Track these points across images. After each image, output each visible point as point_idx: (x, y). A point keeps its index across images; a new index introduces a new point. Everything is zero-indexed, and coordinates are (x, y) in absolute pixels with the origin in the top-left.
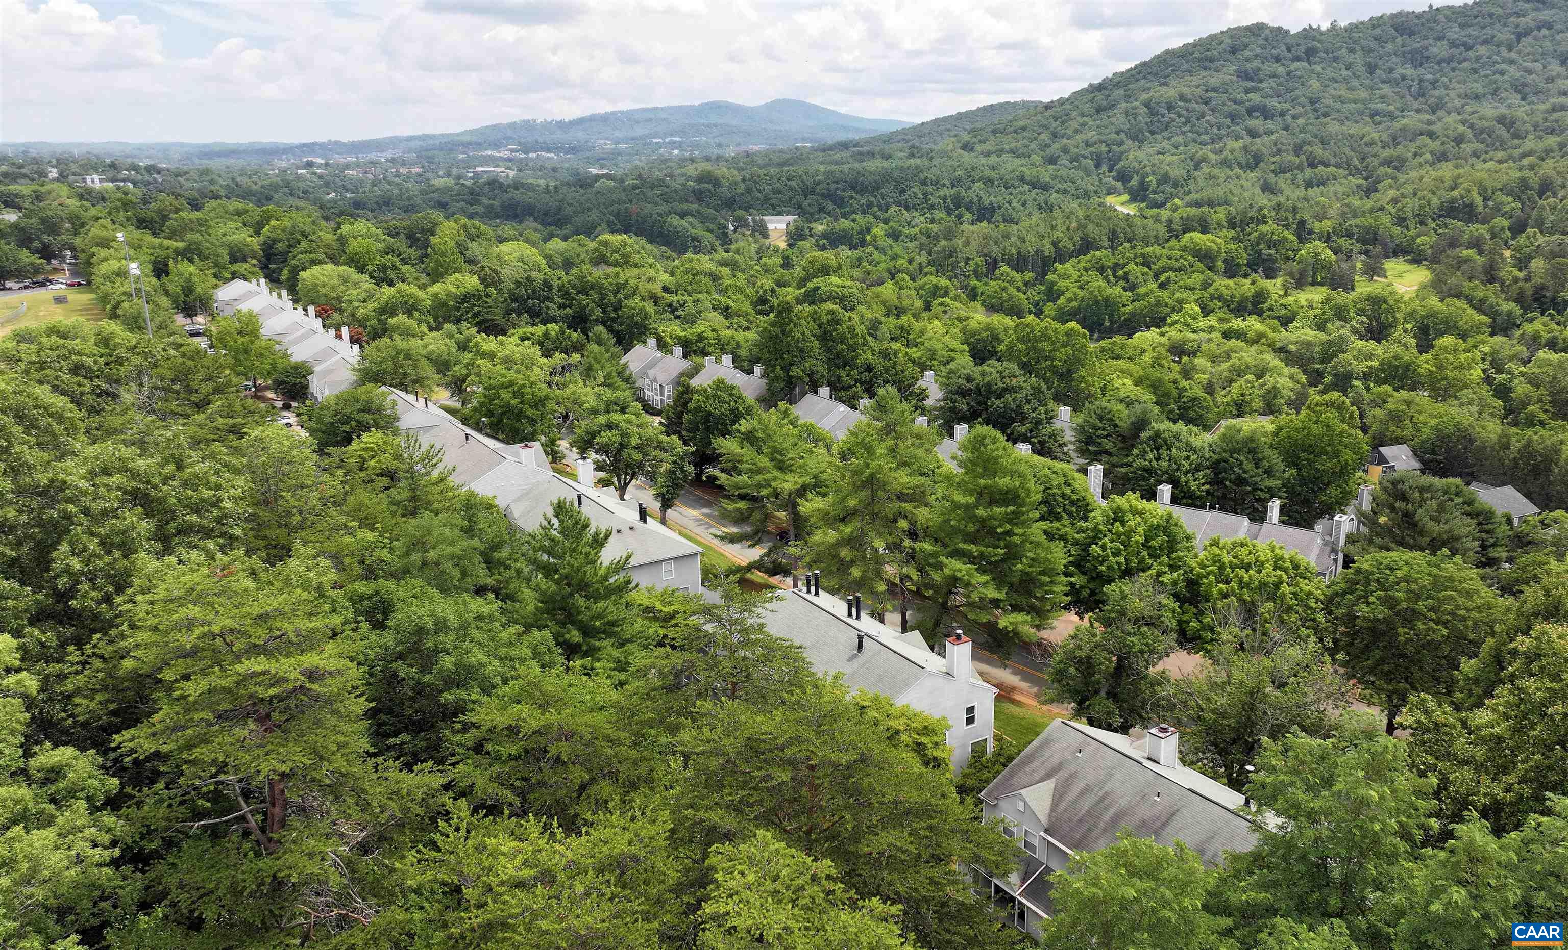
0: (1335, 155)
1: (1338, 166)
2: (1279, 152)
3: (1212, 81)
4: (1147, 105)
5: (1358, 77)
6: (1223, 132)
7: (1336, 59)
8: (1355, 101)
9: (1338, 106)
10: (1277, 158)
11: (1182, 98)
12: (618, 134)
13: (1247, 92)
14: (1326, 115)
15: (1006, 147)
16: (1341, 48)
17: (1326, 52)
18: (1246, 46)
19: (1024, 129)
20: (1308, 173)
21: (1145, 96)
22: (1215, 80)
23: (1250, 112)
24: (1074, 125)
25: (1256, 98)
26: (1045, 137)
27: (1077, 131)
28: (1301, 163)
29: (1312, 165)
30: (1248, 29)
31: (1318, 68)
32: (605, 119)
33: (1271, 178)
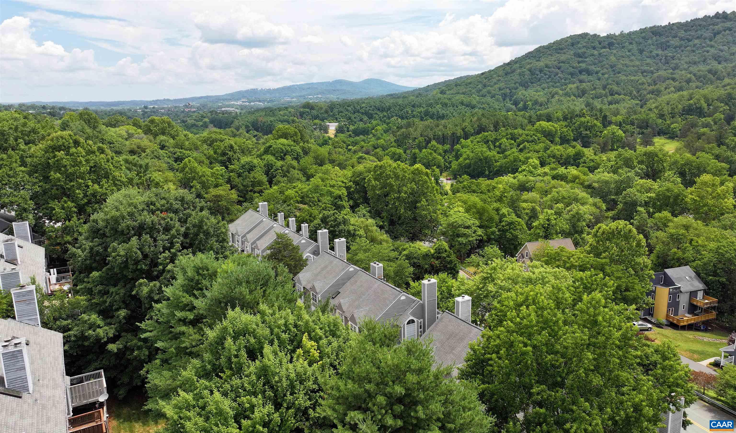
0: (624, 90)
1: (625, 95)
2: (595, 89)
3: (562, 58)
4: (530, 70)
5: (635, 55)
6: (567, 81)
7: (623, 47)
8: (633, 66)
9: (625, 68)
10: (594, 92)
11: (547, 66)
12: (294, 95)
13: (579, 63)
14: (619, 73)
15: (461, 91)
16: (625, 42)
17: (618, 44)
18: (578, 42)
19: (470, 83)
20: (610, 98)
21: (529, 66)
22: (563, 57)
23: (581, 72)
24: (495, 80)
25: (583, 65)
26: (480, 86)
27: (495, 84)
28: (606, 93)
29: (612, 95)
30: (580, 35)
31: (615, 51)
32: (289, 88)
33: (591, 101)
